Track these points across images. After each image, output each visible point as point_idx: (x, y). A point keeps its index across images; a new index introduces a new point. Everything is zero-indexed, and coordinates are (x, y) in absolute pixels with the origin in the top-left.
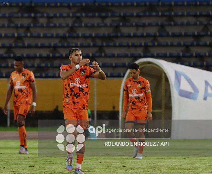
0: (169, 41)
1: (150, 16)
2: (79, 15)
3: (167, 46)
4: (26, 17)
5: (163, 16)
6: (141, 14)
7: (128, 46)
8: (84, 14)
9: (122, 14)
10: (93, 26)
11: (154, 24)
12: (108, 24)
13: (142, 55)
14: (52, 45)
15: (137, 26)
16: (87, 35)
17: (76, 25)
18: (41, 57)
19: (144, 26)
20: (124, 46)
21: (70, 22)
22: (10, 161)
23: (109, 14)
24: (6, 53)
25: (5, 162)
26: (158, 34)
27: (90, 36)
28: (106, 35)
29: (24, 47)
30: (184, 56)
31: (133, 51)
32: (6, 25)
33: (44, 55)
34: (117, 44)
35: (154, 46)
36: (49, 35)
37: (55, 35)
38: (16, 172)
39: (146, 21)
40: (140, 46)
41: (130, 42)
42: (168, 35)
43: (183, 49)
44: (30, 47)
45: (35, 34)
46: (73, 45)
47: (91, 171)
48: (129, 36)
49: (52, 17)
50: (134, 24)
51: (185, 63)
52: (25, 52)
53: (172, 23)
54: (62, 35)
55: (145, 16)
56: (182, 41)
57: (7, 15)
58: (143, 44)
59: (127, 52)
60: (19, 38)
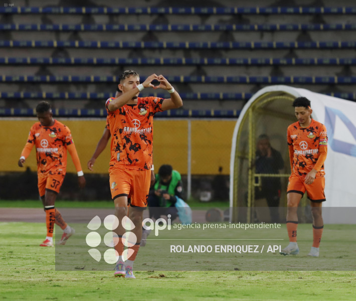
0: (315, 56)
1: (284, 13)
2: (162, 10)
3: (312, 64)
4: (73, 14)
5: (305, 13)
6: (269, 10)
7: (246, 65)
8: (171, 10)
9: (236, 11)
10: (186, 30)
11: (291, 27)
12: (213, 28)
13: (270, 80)
14: (117, 61)
15: (262, 30)
16: (177, 44)
17: (158, 28)
18: (97, 82)
19: (273, 30)
20: (240, 65)
21: (147, 22)
22: (44, 259)
23: (215, 10)
24: (38, 74)
25: (34, 261)
26: (296, 45)
27: (182, 48)
28: (209, 46)
29: (68, 64)
30: (341, 83)
31: (254, 73)
32: (39, 28)
33: (103, 78)
34: (228, 61)
35: (289, 65)
36: (112, 45)
37: (121, 45)
38: (53, 277)
39: (278, 22)
40: (267, 64)
41: (250, 57)
42: (313, 47)
43: (339, 70)
44: (78, 64)
45: (88, 43)
46: (153, 62)
47: (180, 276)
48: (248, 48)
49: (117, 15)
50: (256, 27)
51: (342, 95)
52: (70, 74)
53: (322, 27)
54: (133, 45)
55: (275, 13)
56: (338, 57)
57: (41, 10)
58: (271, 62)
59: (243, 75)
60: (61, 48)
